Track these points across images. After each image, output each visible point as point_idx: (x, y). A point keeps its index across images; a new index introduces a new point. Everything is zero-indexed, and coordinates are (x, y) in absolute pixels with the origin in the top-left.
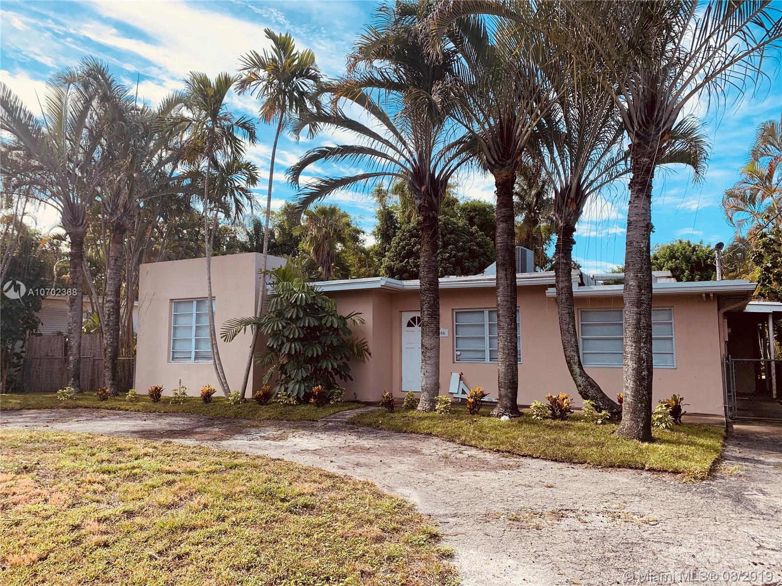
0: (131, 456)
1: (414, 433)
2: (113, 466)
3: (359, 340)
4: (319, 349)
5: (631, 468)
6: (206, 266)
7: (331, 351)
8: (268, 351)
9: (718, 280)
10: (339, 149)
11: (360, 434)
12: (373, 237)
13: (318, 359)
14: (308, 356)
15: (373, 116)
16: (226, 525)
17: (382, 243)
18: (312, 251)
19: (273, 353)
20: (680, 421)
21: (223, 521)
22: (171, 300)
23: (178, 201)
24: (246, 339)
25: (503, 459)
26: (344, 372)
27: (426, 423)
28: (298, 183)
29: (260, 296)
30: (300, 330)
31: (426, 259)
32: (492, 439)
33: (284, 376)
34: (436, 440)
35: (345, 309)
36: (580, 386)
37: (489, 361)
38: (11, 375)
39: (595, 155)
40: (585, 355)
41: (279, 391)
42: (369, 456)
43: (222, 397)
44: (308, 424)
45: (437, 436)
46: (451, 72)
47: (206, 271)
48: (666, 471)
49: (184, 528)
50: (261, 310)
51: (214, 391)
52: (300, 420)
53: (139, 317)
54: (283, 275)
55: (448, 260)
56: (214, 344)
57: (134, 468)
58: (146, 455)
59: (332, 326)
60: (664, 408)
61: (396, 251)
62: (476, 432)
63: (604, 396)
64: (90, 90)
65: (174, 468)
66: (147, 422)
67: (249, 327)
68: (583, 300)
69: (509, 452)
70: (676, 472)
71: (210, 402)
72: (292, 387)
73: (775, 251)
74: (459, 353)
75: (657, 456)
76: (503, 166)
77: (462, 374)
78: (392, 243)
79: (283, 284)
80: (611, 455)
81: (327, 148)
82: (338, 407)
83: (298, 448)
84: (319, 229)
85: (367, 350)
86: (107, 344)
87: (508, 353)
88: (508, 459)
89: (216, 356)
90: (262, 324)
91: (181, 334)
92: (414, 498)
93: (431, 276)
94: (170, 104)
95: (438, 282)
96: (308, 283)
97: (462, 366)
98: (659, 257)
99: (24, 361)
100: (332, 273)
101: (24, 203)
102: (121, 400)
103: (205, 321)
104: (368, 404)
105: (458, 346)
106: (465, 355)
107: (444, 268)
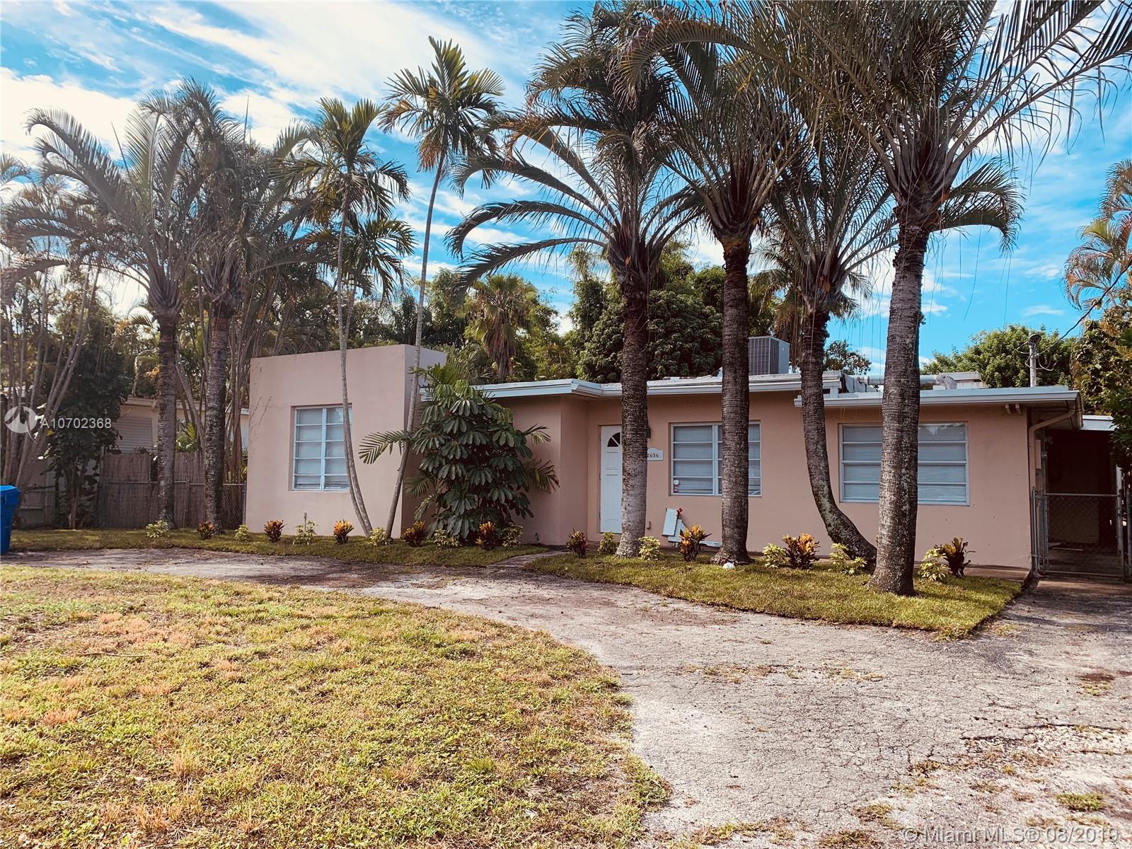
0: (253, 600)
1: (609, 582)
2: (233, 609)
3: (543, 462)
4: (489, 475)
5: (875, 625)
6: (340, 362)
7: (503, 479)
8: (421, 477)
9: (1031, 386)
10: (516, 206)
11: (539, 583)
12: (569, 320)
13: (487, 488)
14: (474, 483)
15: (562, 162)
16: (372, 667)
17: (583, 329)
18: (482, 339)
19: (428, 479)
20: (962, 572)
21: (369, 663)
22: (293, 407)
23: (300, 272)
24: (393, 459)
25: (717, 613)
26: (521, 507)
27: (626, 570)
28: (461, 250)
29: (411, 403)
30: (463, 448)
31: (630, 356)
32: (707, 590)
33: (442, 510)
34: (636, 591)
35: (523, 422)
36: (830, 525)
37: (717, 494)
38: (82, 505)
39: (859, 215)
40: (847, 486)
41: (437, 529)
42: (548, 607)
43: (360, 537)
44: (473, 570)
45: (638, 587)
46: (665, 106)
47: (340, 369)
48: (917, 629)
49: (324, 669)
50: (413, 422)
51: (351, 529)
52: (464, 565)
53: (251, 428)
54: (441, 376)
55: (672, 353)
56: (351, 466)
57: (259, 611)
58: (270, 599)
59: (506, 444)
60: (936, 555)
61: (599, 342)
62: (689, 582)
63: (862, 539)
64: (184, 123)
65: (307, 612)
66: (265, 566)
67: (396, 445)
68: (837, 412)
69: (726, 605)
70: (929, 630)
71: (346, 542)
72: (452, 523)
73: (1107, 347)
74: (677, 482)
75: (910, 611)
76: (734, 231)
77: (681, 510)
78: (594, 329)
79: (442, 387)
80: (853, 609)
81: (500, 204)
82: (514, 549)
83: (460, 597)
84: (493, 309)
85: (553, 477)
86: (209, 465)
87: (736, 482)
88: (723, 614)
89: (353, 483)
90: (414, 441)
91: (306, 453)
92: (595, 649)
93: (637, 378)
94: (289, 141)
95: (645, 387)
96: (474, 387)
97: (681, 501)
98: (982, 351)
99: (98, 487)
100: (511, 371)
101: (95, 275)
102: (228, 540)
103: (339, 436)
104: (553, 548)
105: (677, 473)
106: (685, 485)
107: (665, 366)
